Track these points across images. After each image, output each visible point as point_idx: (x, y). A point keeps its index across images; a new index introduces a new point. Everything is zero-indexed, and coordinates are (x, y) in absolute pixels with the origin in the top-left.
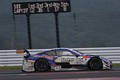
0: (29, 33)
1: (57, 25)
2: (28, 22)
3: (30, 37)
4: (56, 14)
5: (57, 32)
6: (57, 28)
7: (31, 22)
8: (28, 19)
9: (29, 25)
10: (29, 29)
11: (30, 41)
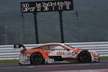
0: (36, 29)
1: (61, 22)
2: (35, 20)
3: (37, 33)
4: (60, 12)
5: (62, 29)
6: (61, 25)
7: (38, 19)
8: (35, 17)
9: (36, 23)
10: (36, 26)
11: (37, 36)
